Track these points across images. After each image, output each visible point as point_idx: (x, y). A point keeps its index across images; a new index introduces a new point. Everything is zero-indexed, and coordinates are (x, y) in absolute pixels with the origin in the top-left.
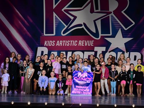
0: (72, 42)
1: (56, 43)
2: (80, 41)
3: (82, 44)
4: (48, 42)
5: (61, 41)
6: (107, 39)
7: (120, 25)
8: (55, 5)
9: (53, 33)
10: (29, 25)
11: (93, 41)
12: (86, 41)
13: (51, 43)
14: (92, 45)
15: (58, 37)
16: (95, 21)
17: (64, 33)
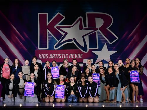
0: (64, 55)
1: (49, 56)
2: (70, 54)
3: (73, 57)
4: (42, 55)
5: (53, 54)
6: (94, 52)
7: (106, 40)
8: (48, 22)
9: (46, 47)
10: (24, 40)
11: (82, 54)
12: (75, 54)
13: (45, 56)
14: (81, 58)
15: (51, 51)
16: (83, 37)
17: (56, 47)
